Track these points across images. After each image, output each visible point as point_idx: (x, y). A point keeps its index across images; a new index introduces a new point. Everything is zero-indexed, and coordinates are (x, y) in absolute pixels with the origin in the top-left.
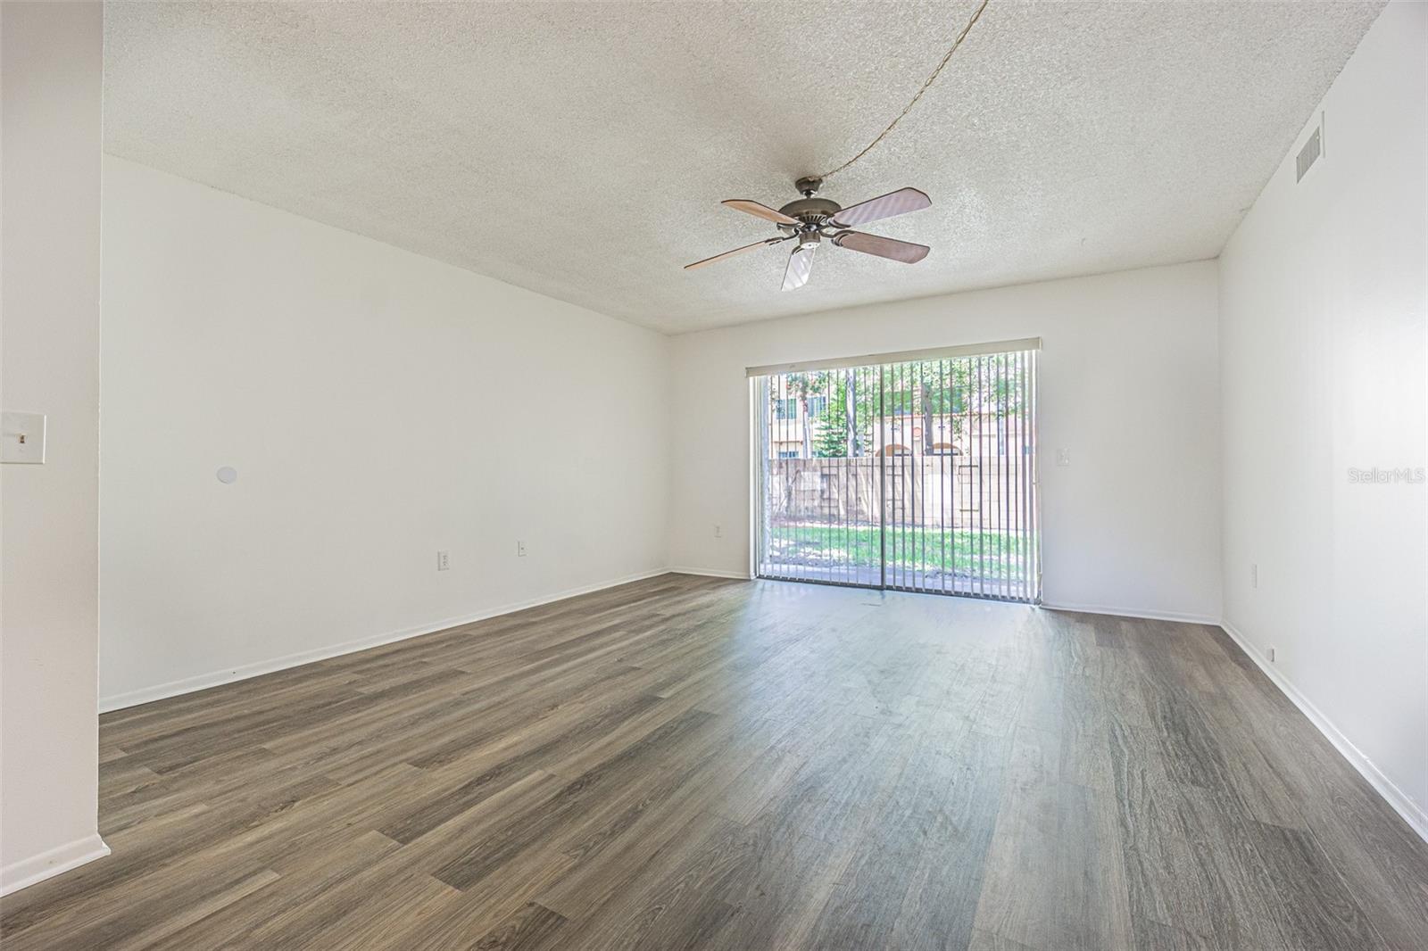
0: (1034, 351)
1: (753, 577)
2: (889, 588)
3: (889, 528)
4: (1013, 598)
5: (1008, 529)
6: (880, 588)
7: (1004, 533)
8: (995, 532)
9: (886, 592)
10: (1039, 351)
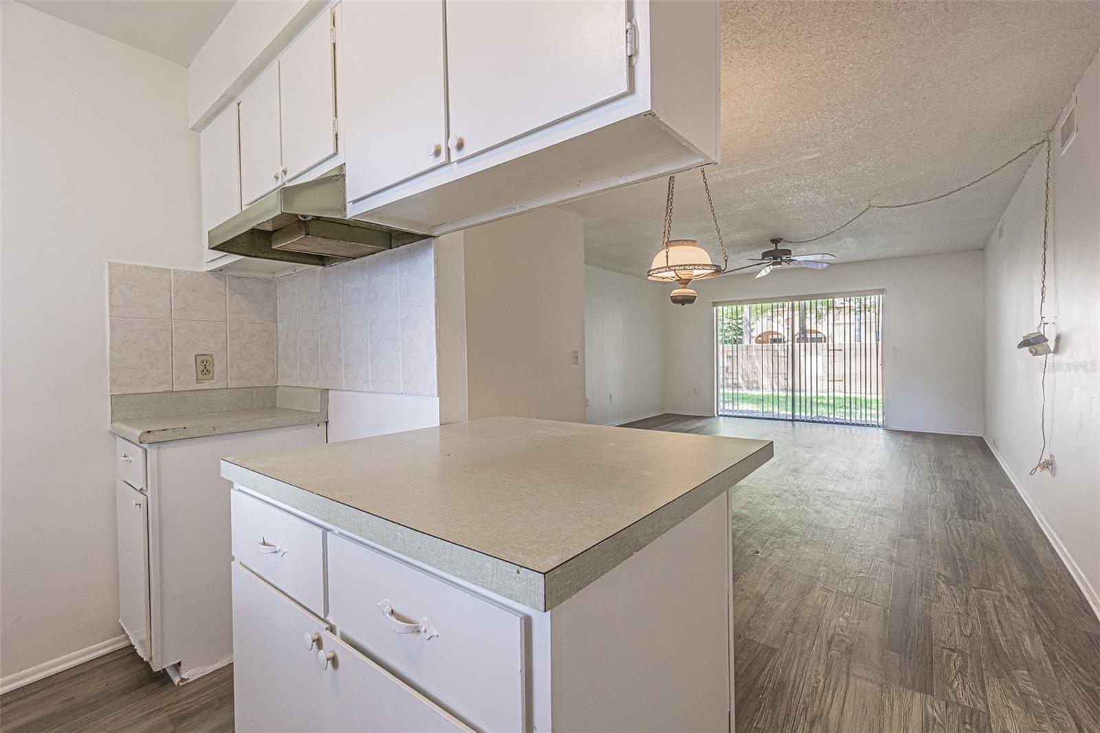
0: (881, 296)
1: (716, 415)
2: (798, 420)
3: (797, 394)
4: (868, 425)
5: (866, 393)
6: (793, 420)
7: (863, 395)
8: (858, 396)
9: (795, 422)
10: (884, 296)
